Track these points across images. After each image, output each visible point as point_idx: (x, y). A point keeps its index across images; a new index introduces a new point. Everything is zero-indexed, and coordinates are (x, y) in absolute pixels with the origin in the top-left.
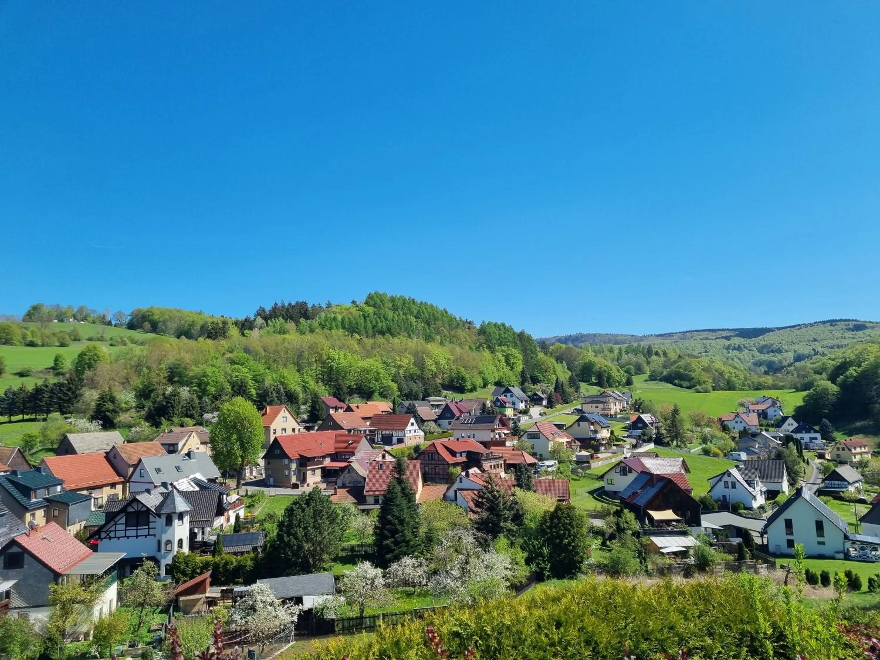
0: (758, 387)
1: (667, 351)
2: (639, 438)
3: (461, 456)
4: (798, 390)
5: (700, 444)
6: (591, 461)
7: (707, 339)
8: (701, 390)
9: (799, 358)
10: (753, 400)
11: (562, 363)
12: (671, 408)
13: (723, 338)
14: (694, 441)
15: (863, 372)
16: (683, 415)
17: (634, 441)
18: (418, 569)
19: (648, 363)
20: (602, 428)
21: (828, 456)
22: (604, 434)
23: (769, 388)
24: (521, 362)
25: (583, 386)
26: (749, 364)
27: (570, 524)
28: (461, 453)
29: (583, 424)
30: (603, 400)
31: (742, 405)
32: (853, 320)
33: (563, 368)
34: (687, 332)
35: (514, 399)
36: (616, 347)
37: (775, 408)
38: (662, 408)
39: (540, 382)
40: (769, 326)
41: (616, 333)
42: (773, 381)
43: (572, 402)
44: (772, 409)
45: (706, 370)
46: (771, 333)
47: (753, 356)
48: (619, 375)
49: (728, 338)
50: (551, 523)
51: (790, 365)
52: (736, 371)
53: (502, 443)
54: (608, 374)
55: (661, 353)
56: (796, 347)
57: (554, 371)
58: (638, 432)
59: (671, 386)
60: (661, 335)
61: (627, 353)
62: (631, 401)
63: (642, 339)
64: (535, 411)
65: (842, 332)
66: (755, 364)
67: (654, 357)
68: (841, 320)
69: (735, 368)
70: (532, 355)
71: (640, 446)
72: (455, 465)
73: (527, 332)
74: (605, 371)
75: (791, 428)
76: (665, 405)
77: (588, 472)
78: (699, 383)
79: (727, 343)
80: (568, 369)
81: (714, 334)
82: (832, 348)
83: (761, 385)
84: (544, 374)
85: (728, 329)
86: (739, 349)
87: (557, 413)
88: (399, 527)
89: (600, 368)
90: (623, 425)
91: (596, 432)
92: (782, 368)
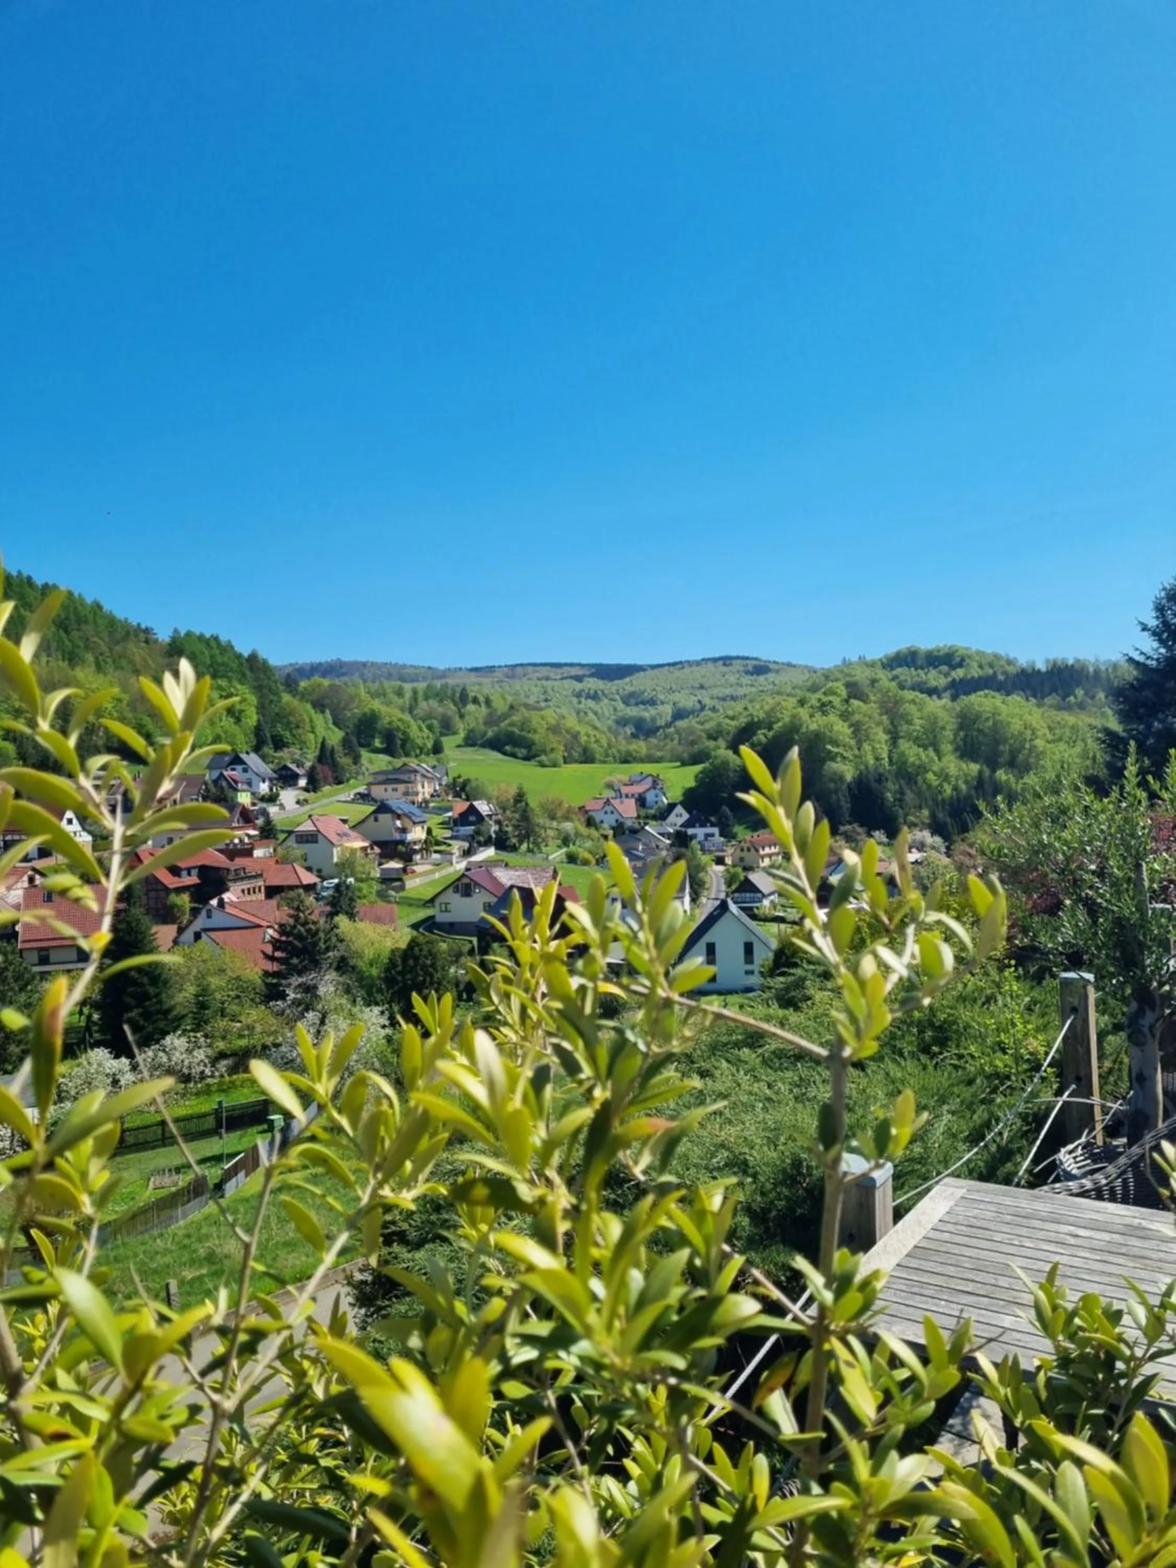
0: (626, 759)
1: (492, 698)
2: (471, 838)
3: (189, 874)
4: (684, 764)
5: (559, 847)
6: (405, 877)
7: (547, 679)
8: (547, 763)
9: (679, 715)
10: (625, 778)
11: (323, 712)
12: (513, 791)
13: (572, 677)
14: (550, 843)
15: (774, 737)
16: (533, 802)
17: (466, 845)
18: (195, 1053)
19: (462, 716)
20: (414, 823)
21: (728, 861)
22: (417, 834)
23: (642, 761)
24: (254, 709)
25: (365, 755)
26: (610, 722)
27: (433, 965)
28: (189, 871)
29: (384, 818)
30: (404, 777)
31: (610, 786)
32: (753, 659)
33: (326, 722)
34: (517, 665)
35: (249, 775)
36: (408, 687)
37: (657, 791)
38: (499, 790)
39: (286, 745)
40: (639, 662)
41: (401, 663)
42: (648, 749)
43: (348, 780)
44: (653, 792)
45: (554, 729)
46: (642, 673)
47: (615, 710)
48: (420, 735)
49: (579, 679)
50: (404, 967)
51: (668, 725)
52: (596, 732)
53: (248, 853)
54: (404, 733)
55: (482, 699)
56: (677, 697)
57: (313, 728)
58: (470, 829)
59: (499, 756)
60: (476, 670)
61: (426, 698)
62: (445, 781)
63: (444, 674)
64: (288, 796)
65: (737, 675)
66: (618, 722)
67: (471, 707)
68: (738, 658)
69: (595, 728)
70: (272, 697)
71: (475, 853)
72: (179, 890)
73: (263, 654)
74: (398, 729)
75: (680, 821)
76: (503, 786)
77: (402, 894)
78: (544, 752)
79: (578, 686)
80: (335, 724)
81: (559, 671)
82: (724, 699)
83: (631, 755)
84: (294, 732)
85: (579, 665)
86: (595, 697)
87: (325, 801)
88: (152, 990)
89: (389, 723)
90: (439, 819)
91: (404, 830)
92: (658, 729)
